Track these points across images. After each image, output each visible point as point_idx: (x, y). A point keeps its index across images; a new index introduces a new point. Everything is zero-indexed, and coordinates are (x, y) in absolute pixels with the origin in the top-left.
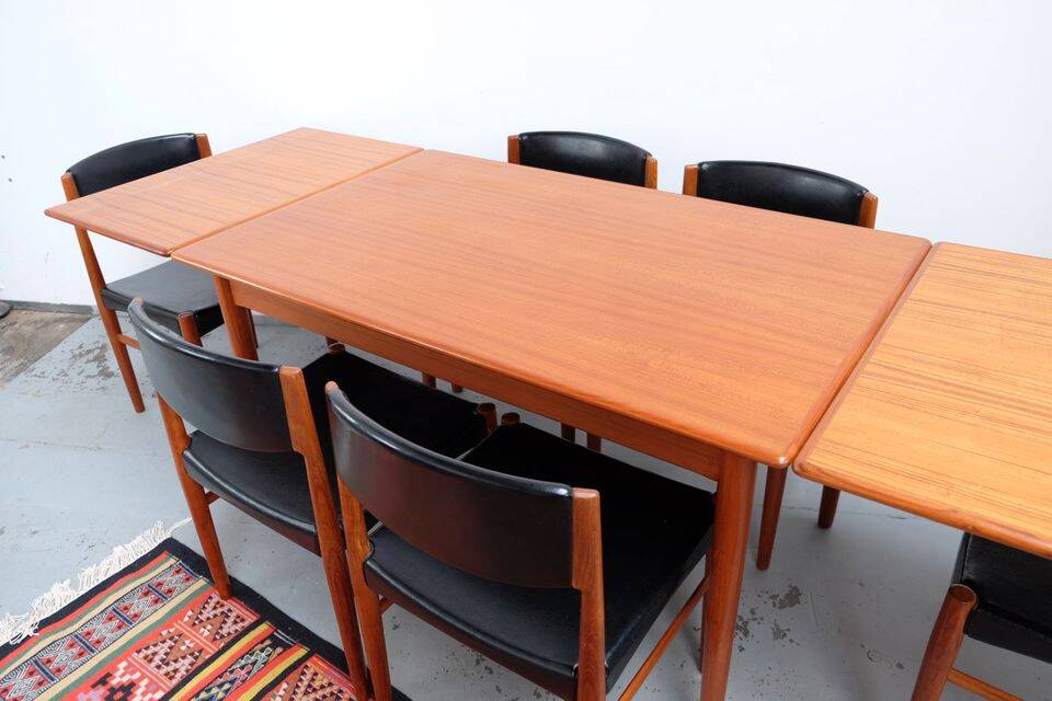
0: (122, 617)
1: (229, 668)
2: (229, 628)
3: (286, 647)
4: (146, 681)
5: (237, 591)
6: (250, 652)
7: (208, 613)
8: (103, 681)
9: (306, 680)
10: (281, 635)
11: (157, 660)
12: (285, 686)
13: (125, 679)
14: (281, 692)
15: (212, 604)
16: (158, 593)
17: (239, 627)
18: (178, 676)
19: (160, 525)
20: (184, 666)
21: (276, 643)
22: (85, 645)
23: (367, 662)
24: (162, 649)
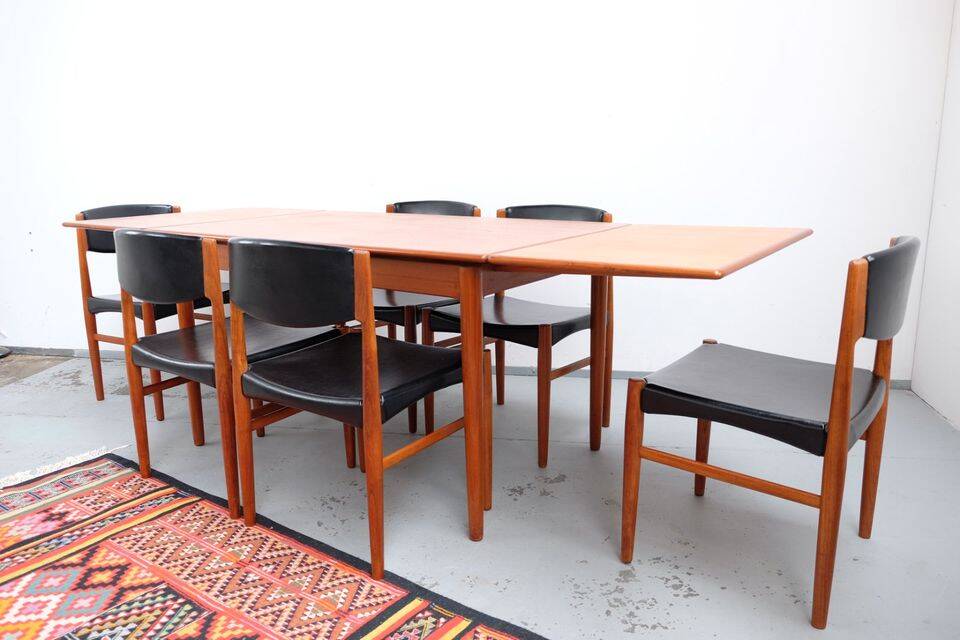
0: (65, 485)
1: (142, 505)
2: (146, 489)
3: (183, 497)
4: (77, 511)
5: (153, 474)
6: (158, 498)
7: (132, 482)
8: (46, 511)
9: (195, 511)
10: (182, 493)
11: (88, 502)
12: (179, 512)
13: (62, 511)
14: (176, 515)
15: (135, 480)
16: (96, 475)
17: (152, 489)
18: (102, 509)
19: (104, 448)
20: (106, 505)
21: (176, 495)
22: (36, 496)
23: (241, 504)
24: (92, 499)
